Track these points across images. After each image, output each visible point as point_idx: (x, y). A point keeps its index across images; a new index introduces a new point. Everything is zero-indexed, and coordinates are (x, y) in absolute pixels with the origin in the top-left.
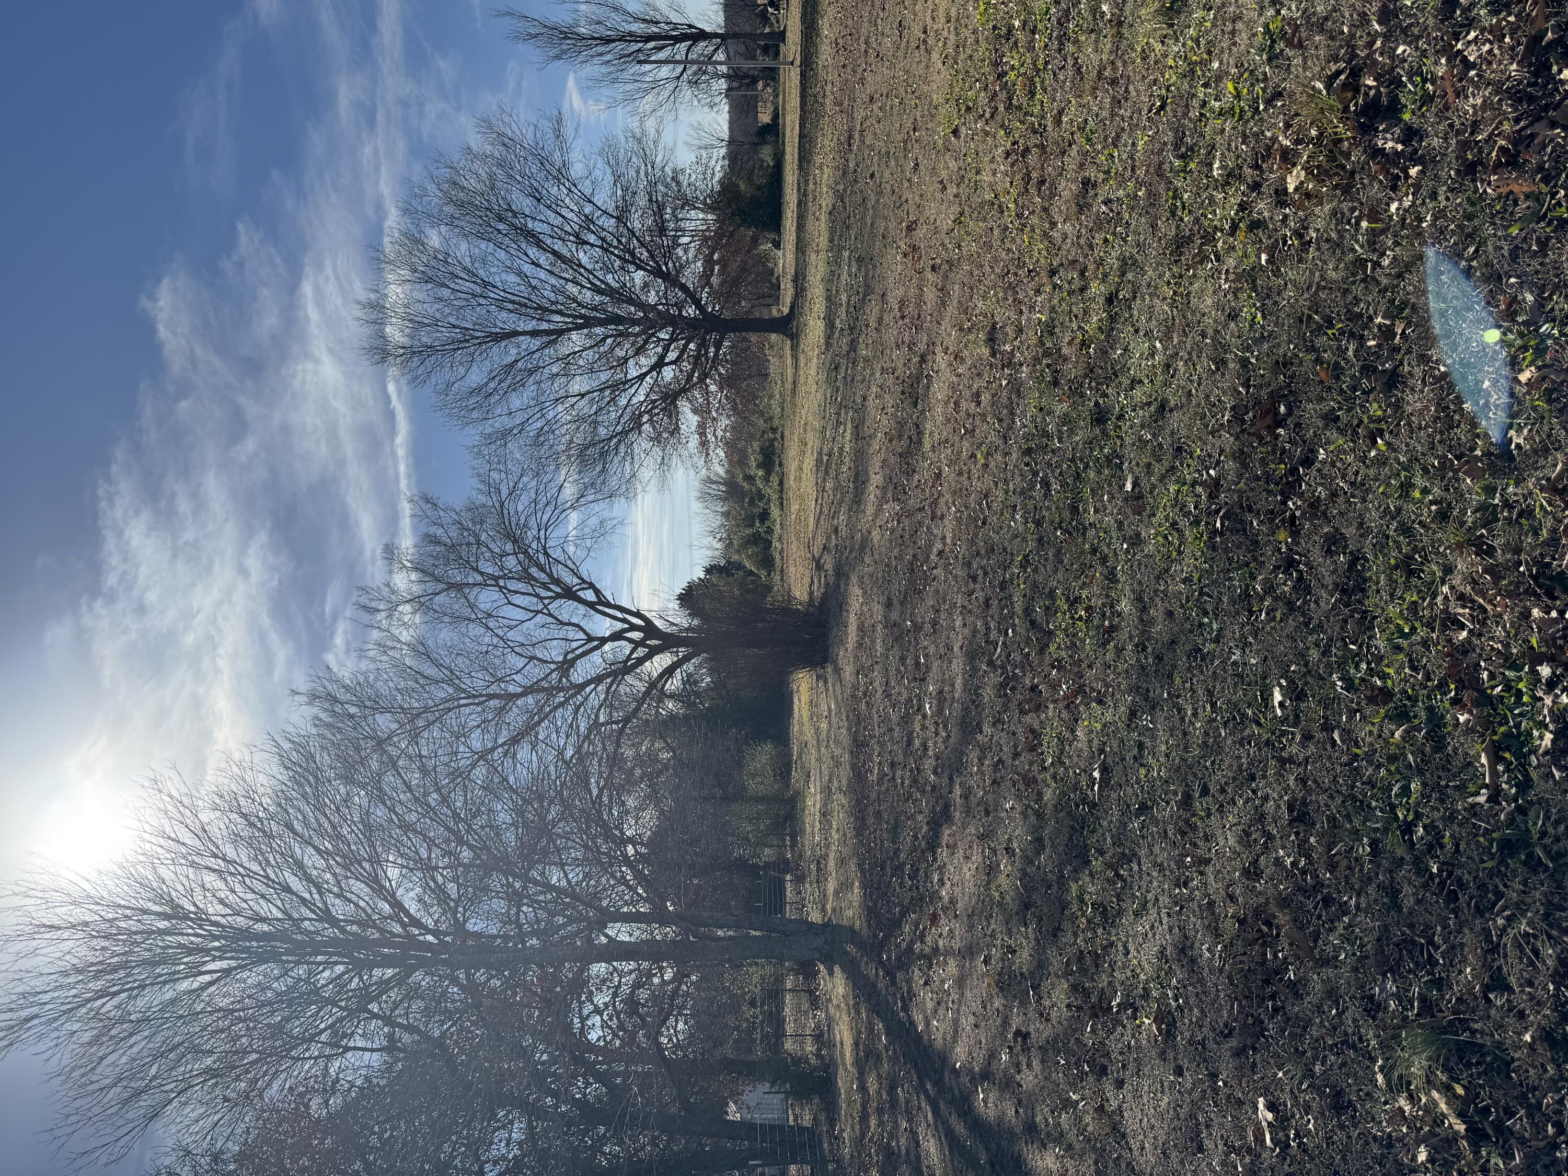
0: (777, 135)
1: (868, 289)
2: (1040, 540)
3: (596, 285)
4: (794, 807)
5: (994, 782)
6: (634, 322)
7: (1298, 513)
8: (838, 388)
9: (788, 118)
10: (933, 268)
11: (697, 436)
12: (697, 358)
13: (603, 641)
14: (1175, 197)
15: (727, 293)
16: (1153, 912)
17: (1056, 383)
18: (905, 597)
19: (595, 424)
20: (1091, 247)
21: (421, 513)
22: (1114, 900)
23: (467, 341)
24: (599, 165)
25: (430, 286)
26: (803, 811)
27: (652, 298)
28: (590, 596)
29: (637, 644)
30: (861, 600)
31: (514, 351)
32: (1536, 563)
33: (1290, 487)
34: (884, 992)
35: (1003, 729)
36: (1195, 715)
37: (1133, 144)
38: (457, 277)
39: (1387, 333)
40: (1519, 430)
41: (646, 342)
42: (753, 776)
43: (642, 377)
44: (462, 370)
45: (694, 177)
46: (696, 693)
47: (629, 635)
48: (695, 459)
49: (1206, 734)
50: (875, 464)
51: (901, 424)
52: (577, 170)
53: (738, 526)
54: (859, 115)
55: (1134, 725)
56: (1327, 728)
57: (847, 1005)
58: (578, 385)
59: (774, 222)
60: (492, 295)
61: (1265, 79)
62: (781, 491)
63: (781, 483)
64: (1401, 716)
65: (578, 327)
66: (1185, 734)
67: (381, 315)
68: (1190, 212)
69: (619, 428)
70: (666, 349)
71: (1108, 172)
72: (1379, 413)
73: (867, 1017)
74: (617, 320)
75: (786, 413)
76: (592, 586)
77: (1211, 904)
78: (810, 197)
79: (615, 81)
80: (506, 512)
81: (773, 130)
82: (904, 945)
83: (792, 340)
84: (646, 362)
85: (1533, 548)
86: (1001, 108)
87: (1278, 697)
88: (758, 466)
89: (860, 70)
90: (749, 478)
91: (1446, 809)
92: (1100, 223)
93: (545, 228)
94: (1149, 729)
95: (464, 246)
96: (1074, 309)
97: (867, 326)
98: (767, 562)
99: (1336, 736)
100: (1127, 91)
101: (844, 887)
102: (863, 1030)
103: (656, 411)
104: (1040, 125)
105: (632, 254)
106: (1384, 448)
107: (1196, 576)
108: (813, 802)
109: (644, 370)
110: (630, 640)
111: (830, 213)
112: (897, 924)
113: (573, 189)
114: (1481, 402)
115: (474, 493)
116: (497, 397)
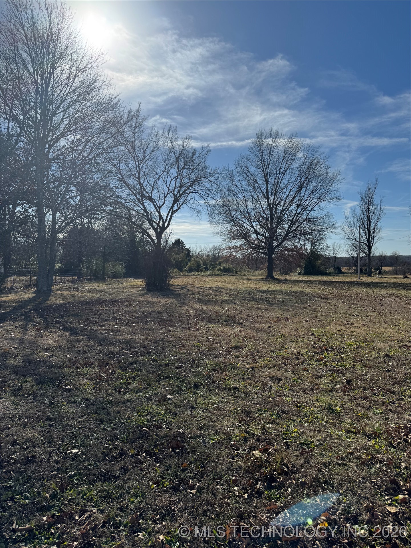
0: (338, 274)
1: (271, 305)
2: (161, 366)
3: (284, 211)
4: (101, 279)
5: (79, 351)
6: (271, 224)
7: (139, 457)
8: (242, 294)
9: (341, 277)
10: (270, 327)
11: (233, 245)
12: (259, 246)
13: (159, 212)
14: (265, 411)
15: (281, 256)
16: (12, 408)
17: (214, 370)
18: (159, 318)
19: (236, 210)
20: (257, 381)
21: (203, 149)
22: (21, 394)
23: (265, 166)
24: (324, 212)
25: (283, 154)
26: (98, 283)
27: (279, 231)
28: (175, 208)
29: (158, 224)
30: (165, 303)
31: (261, 182)
32: (94, 543)
33: (149, 454)
34: (20, 311)
35: (97, 353)
36: (80, 422)
37: (288, 396)
38: (286, 163)
39: (192, 487)
40: (144, 536)
41: (265, 228)
42: (113, 265)
43: (252, 227)
44: (255, 165)
45: (323, 245)
46: (144, 245)
47: (161, 221)
48: (225, 245)
49: (71, 426)
50: (210, 307)
51: (221, 317)
52: (322, 205)
53: (203, 259)
54: (332, 302)
55: (82, 400)
56: (58, 470)
57: (21, 298)
58: (250, 205)
59: (308, 272)
60: (280, 175)
61: (295, 442)
62: (215, 275)
63: (218, 275)
64: (53, 496)
65: (269, 205)
66: (73, 418)
67: (273, 137)
68: (258, 416)
69: (235, 219)
70: (262, 235)
71: (281, 387)
72: (165, 485)
73: (14, 306)
74: (272, 219)
75: (242, 276)
76: (179, 208)
77: (9, 428)
78: (310, 285)
79: (354, 218)
80: (204, 179)
81: (339, 272)
82: (33, 319)
83: (265, 279)
84: (258, 228)
85: (99, 542)
86: (315, 350)
87: (74, 451)
88: (224, 267)
89: (347, 302)
90: (220, 264)
91: (15, 513)
92: (264, 384)
93: (302, 194)
94: (80, 405)
95: (297, 166)
96: (237, 376)
97: (260, 304)
98: (191, 270)
99: (55, 472)
100: (308, 394)
101: (64, 297)
102: (9, 304)
103: (241, 232)
104: (305, 364)
105: (294, 224)
106: (152, 487)
107: (129, 421)
108: (100, 286)
109: (255, 228)
110: (159, 222)
111: (303, 292)
112: (42, 316)
113: (316, 204)
114: (158, 522)
115: (210, 168)
116: (245, 177)
